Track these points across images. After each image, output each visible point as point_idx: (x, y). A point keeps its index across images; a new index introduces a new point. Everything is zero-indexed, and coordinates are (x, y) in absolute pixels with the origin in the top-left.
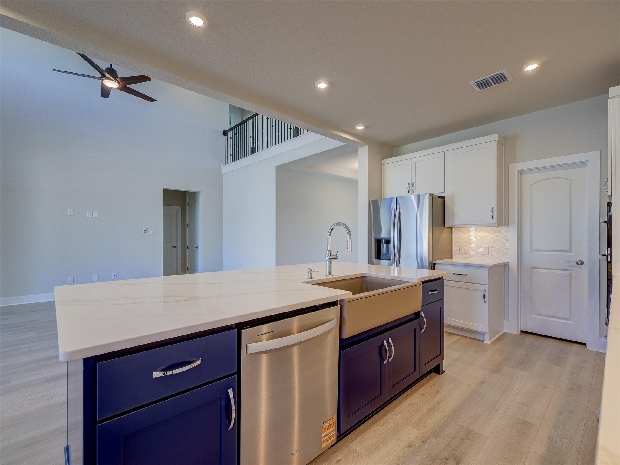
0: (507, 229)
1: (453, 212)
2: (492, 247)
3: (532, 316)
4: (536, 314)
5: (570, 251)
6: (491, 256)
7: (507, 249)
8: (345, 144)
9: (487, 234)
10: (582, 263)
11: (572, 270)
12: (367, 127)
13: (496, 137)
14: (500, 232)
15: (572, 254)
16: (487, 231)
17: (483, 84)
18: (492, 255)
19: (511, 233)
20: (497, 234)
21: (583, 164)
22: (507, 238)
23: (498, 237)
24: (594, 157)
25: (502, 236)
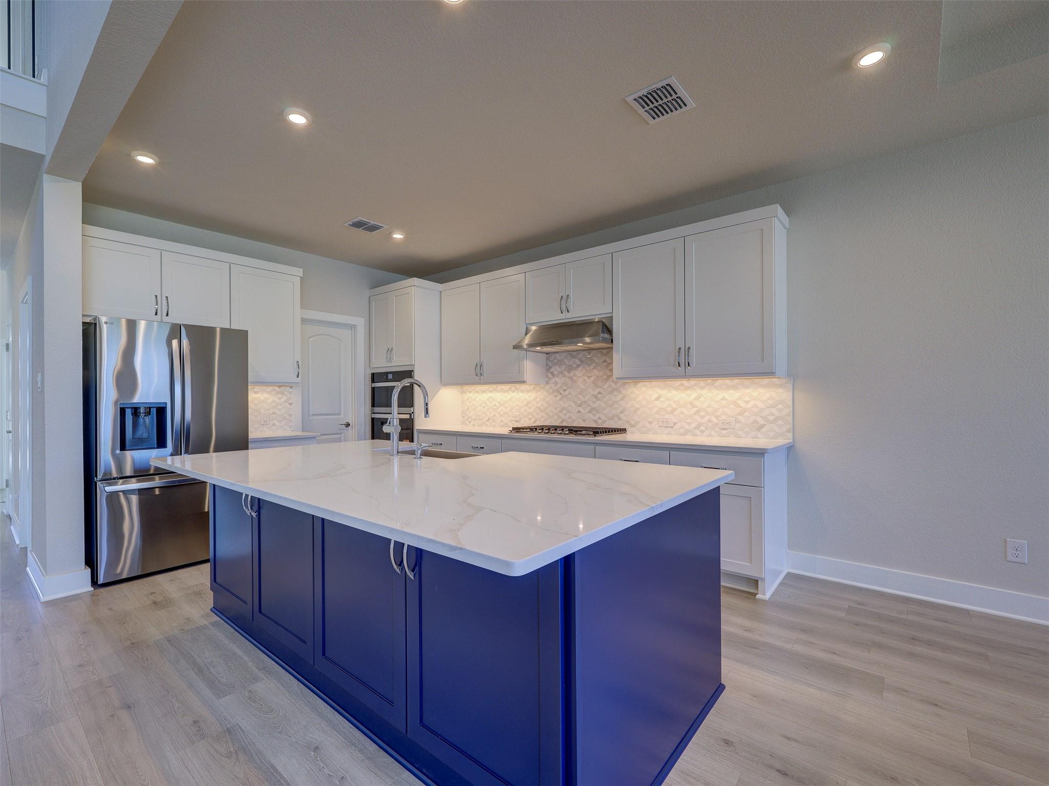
0: (291, 390)
2: (274, 413)
6: (272, 426)
7: (291, 415)
9: (267, 395)
10: (348, 425)
13: (300, 272)
14: (283, 393)
16: (267, 392)
18: (274, 425)
19: (295, 395)
20: (279, 396)
21: (352, 327)
22: (290, 402)
23: (280, 399)
24: (360, 322)
25: (284, 398)
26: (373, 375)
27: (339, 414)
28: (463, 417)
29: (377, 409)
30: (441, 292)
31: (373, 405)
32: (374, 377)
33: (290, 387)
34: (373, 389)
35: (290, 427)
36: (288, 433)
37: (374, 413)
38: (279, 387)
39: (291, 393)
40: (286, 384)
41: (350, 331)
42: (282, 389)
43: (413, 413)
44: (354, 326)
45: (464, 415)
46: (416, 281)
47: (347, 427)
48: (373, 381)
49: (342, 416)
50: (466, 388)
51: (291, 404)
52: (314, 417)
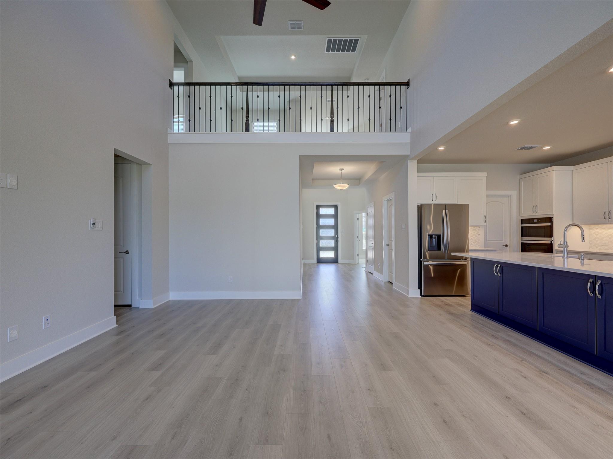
2: (471, 239)
7: (479, 240)
13: (486, 174)
14: (475, 230)
18: (472, 244)
22: (479, 234)
23: (474, 232)
24: (514, 193)
25: (476, 232)
26: (522, 220)
27: (502, 240)
28: (591, 244)
29: (524, 238)
30: (573, 171)
31: (522, 236)
32: (523, 221)
33: (479, 227)
34: (522, 227)
35: (479, 245)
36: (478, 248)
37: (522, 240)
38: (474, 227)
39: (479, 230)
40: (477, 226)
41: (508, 198)
42: (475, 228)
43: (553, 240)
44: (511, 195)
45: (591, 243)
46: (555, 168)
47: (506, 247)
48: (522, 223)
49: (504, 241)
50: (592, 226)
51: (479, 235)
52: (488, 241)
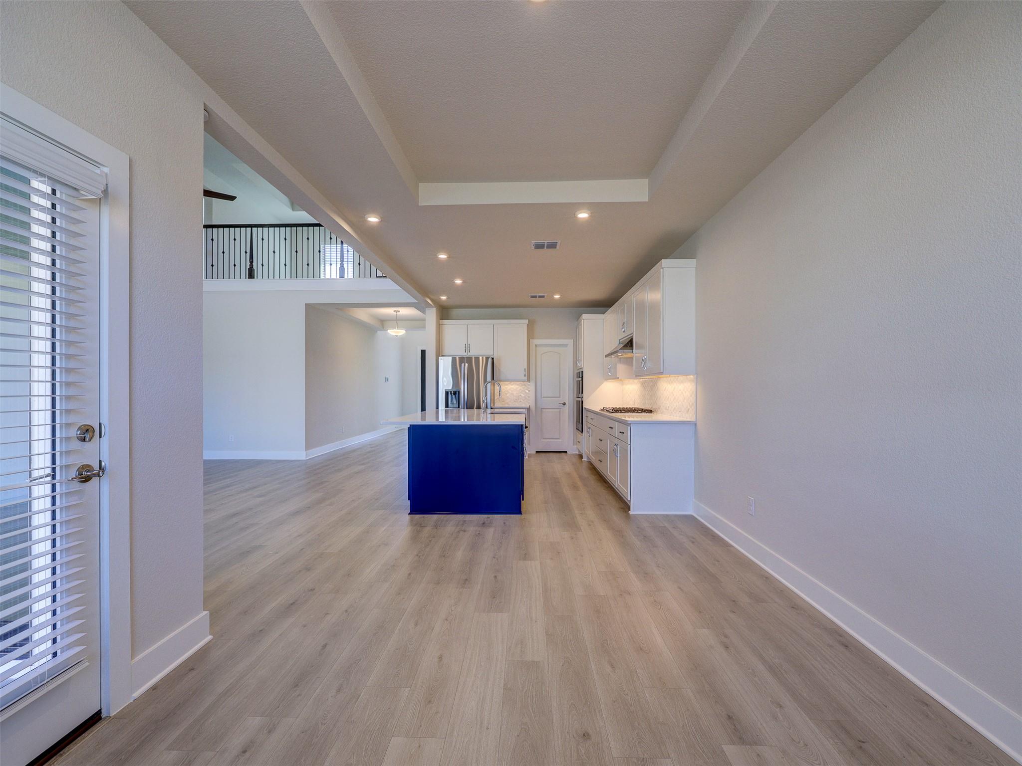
0: (529, 383)
1: (499, 370)
2: (520, 396)
3: (542, 440)
4: (544, 439)
5: (559, 397)
7: (529, 396)
8: (417, 302)
9: (517, 387)
10: (564, 404)
11: (560, 409)
12: (448, 298)
13: (526, 321)
14: (525, 385)
15: (561, 399)
16: (518, 385)
17: (532, 297)
18: (520, 402)
19: (531, 386)
20: (524, 387)
21: (566, 345)
22: (529, 390)
25: (526, 388)
30: (603, 320)
37: (577, 397)
39: (529, 385)
41: (566, 348)
43: (583, 397)
46: (584, 316)
52: (544, 399)
